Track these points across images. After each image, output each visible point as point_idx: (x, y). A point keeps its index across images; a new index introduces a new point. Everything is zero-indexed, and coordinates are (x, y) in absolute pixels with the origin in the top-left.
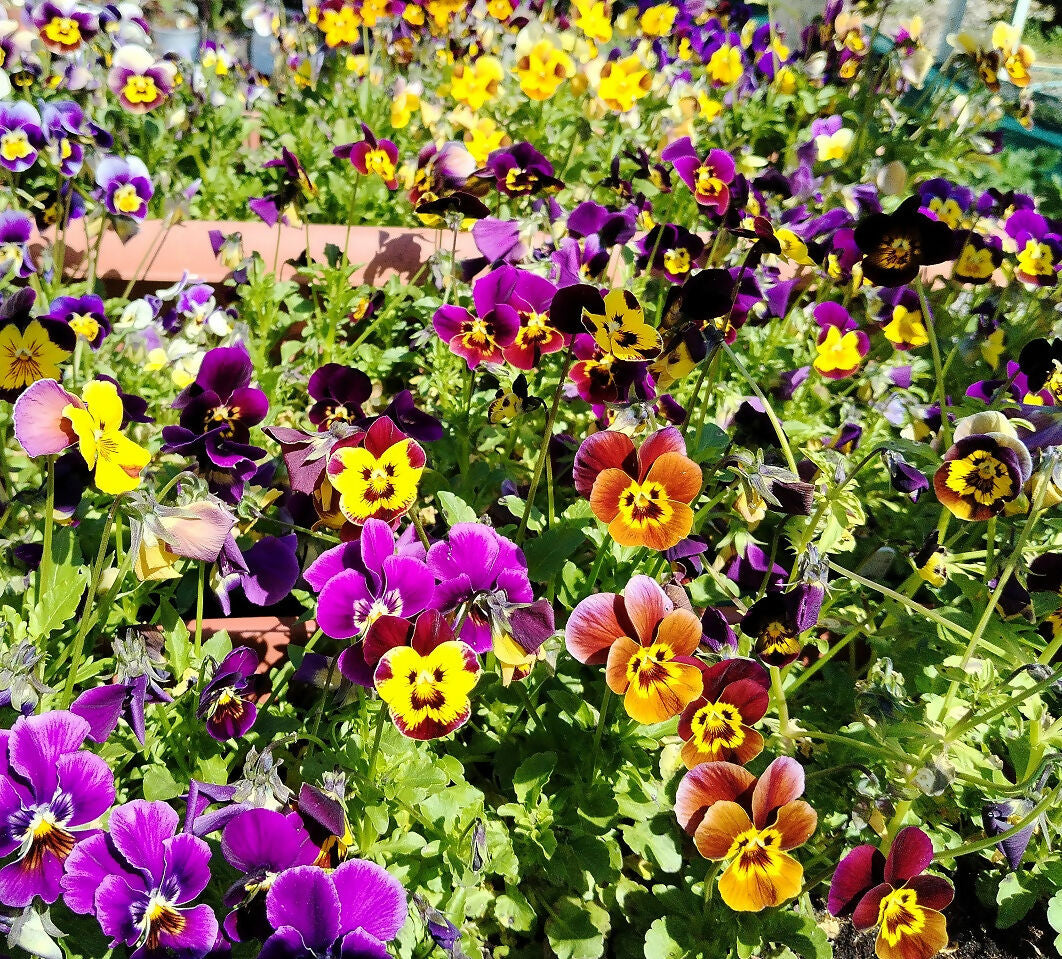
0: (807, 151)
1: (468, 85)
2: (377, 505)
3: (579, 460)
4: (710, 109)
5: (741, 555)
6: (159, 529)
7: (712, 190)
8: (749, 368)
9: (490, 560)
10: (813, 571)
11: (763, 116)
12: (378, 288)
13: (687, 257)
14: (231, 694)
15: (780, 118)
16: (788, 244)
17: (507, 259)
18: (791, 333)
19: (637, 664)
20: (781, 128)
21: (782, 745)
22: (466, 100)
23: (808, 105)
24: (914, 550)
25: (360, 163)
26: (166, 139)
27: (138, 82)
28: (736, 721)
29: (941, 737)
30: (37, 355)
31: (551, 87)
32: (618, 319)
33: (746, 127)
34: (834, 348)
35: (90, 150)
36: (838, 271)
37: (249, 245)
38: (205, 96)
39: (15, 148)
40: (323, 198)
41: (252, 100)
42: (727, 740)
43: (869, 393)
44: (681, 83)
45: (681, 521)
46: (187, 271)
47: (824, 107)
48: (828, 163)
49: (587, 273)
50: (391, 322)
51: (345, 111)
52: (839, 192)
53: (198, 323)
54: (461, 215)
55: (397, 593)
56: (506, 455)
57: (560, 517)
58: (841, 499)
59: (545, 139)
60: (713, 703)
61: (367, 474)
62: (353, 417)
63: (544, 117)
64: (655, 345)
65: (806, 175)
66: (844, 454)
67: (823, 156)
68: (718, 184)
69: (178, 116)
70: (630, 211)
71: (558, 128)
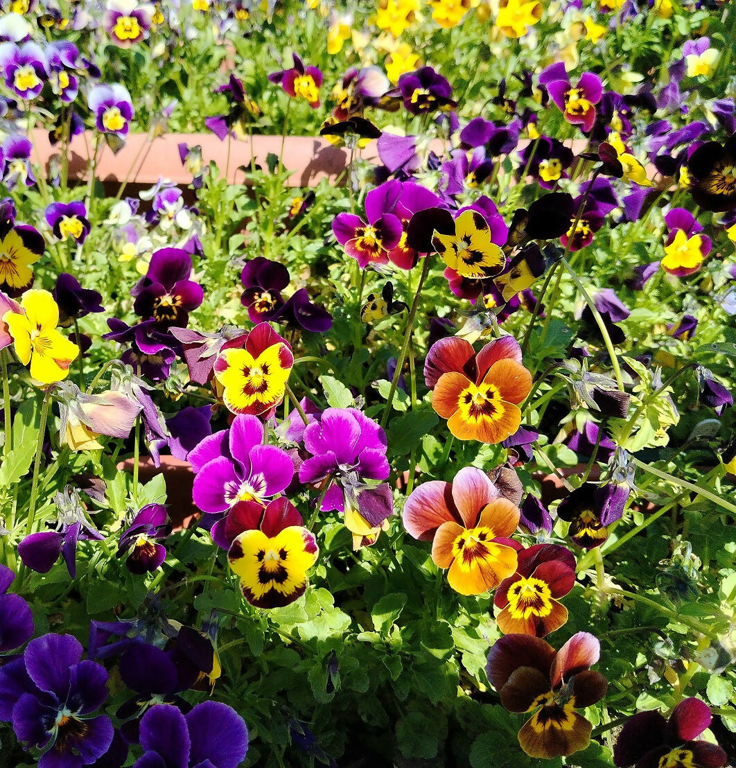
0: (679, 67)
1: (391, 16)
2: (253, 398)
3: (429, 361)
4: (595, 32)
5: (581, 430)
6: (80, 413)
7: (580, 109)
8: (608, 262)
9: (354, 440)
10: (621, 472)
11: (642, 38)
12: (311, 189)
13: (559, 167)
14: (146, 539)
15: (656, 40)
16: (630, 167)
17: (405, 169)
18: (649, 229)
19: (462, 543)
20: (657, 48)
21: (598, 599)
22: (389, 28)
23: (682, 28)
24: (722, 446)
25: (290, 88)
26: (151, 66)
27: (125, 21)
28: (546, 595)
29: (728, 618)
30: (14, 258)
31: (459, 16)
32: (467, 239)
33: (625, 47)
34: (679, 250)
35: (84, 80)
36: (688, 181)
37: (208, 154)
38: (179, 32)
39: (26, 80)
40: (274, 113)
41: (223, 32)
42: (538, 609)
43: (710, 285)
44: (573, 9)
45: (511, 419)
46: (161, 176)
47: (698, 28)
48: (694, 79)
49: (473, 180)
50: (321, 217)
51: (296, 39)
52: (702, 105)
53: (170, 219)
54: (358, 136)
55: (261, 477)
56: (400, 330)
57: (422, 400)
58: (656, 403)
59: (453, 60)
60: (527, 578)
61: (247, 371)
62: (275, 301)
63: (453, 41)
64: (498, 262)
65: (674, 89)
66: (682, 341)
67: (691, 72)
68: (586, 105)
69: (160, 48)
70: (514, 125)
71: (465, 50)
